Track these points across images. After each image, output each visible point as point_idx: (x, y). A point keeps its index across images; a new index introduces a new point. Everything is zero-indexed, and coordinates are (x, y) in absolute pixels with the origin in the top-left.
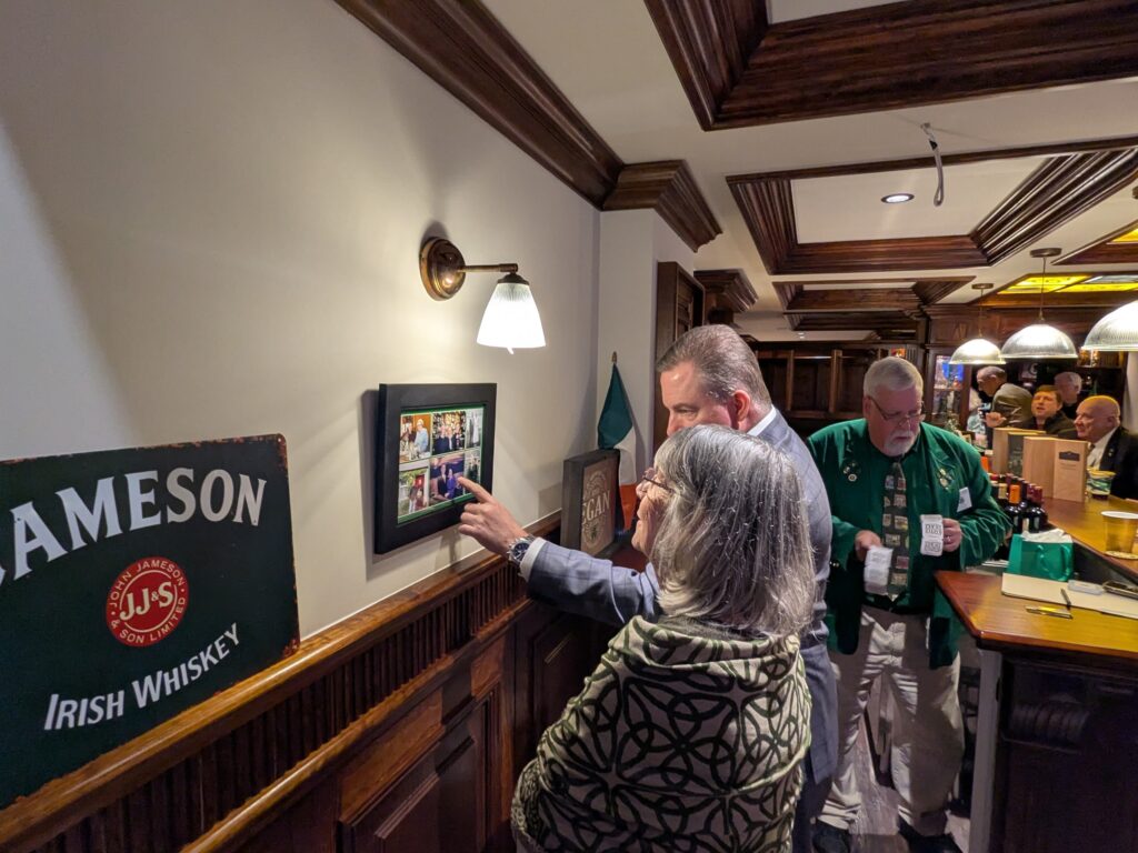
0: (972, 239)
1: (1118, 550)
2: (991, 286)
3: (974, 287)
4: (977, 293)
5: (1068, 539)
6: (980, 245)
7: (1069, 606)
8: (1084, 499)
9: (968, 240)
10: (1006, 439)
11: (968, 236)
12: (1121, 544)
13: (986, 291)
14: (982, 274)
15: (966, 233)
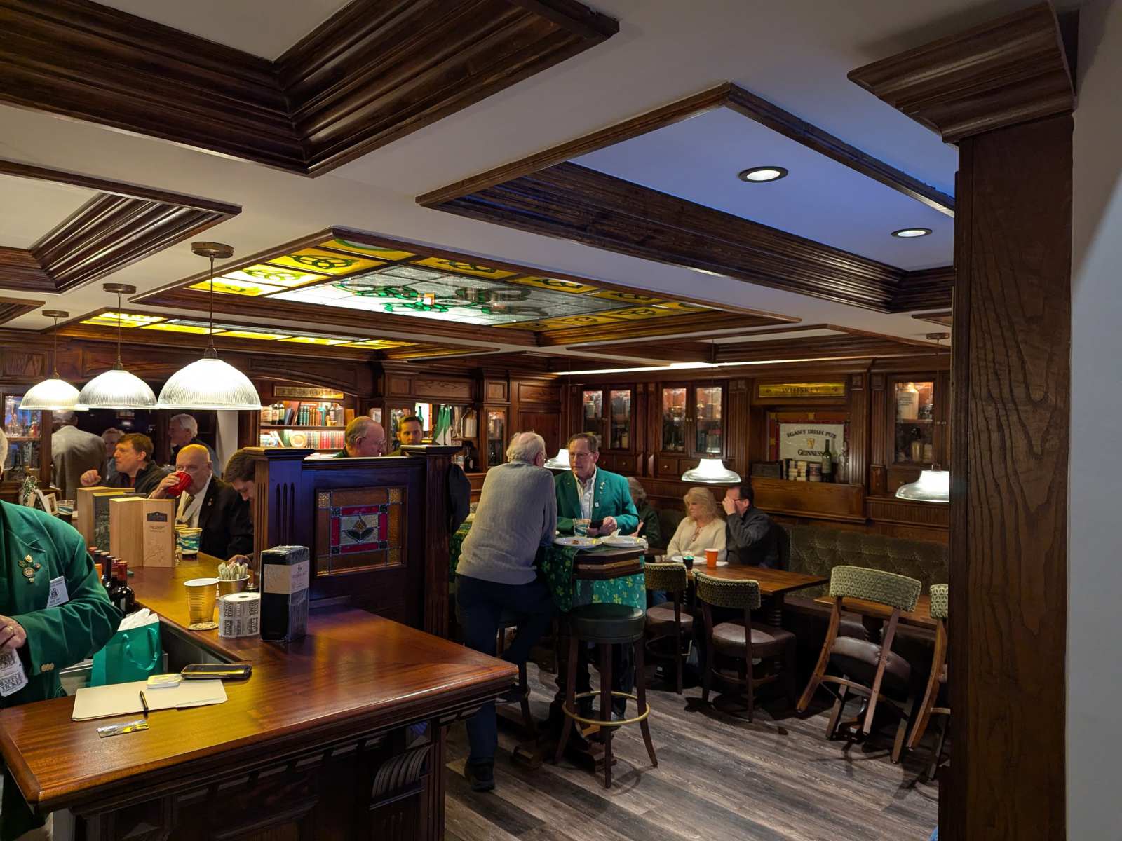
0: (34, 255)
1: (200, 621)
2: (66, 314)
3: (45, 313)
4: (50, 321)
5: (154, 619)
6: (45, 267)
7: (146, 713)
8: (174, 563)
9: (29, 256)
10: (91, 501)
11: (29, 251)
12: (203, 614)
13: (61, 320)
14: (52, 301)
15: (26, 247)
